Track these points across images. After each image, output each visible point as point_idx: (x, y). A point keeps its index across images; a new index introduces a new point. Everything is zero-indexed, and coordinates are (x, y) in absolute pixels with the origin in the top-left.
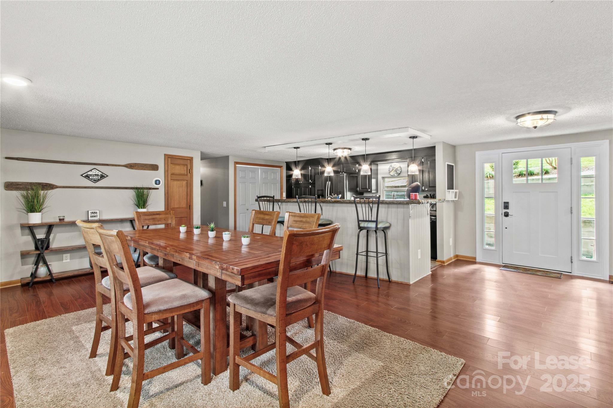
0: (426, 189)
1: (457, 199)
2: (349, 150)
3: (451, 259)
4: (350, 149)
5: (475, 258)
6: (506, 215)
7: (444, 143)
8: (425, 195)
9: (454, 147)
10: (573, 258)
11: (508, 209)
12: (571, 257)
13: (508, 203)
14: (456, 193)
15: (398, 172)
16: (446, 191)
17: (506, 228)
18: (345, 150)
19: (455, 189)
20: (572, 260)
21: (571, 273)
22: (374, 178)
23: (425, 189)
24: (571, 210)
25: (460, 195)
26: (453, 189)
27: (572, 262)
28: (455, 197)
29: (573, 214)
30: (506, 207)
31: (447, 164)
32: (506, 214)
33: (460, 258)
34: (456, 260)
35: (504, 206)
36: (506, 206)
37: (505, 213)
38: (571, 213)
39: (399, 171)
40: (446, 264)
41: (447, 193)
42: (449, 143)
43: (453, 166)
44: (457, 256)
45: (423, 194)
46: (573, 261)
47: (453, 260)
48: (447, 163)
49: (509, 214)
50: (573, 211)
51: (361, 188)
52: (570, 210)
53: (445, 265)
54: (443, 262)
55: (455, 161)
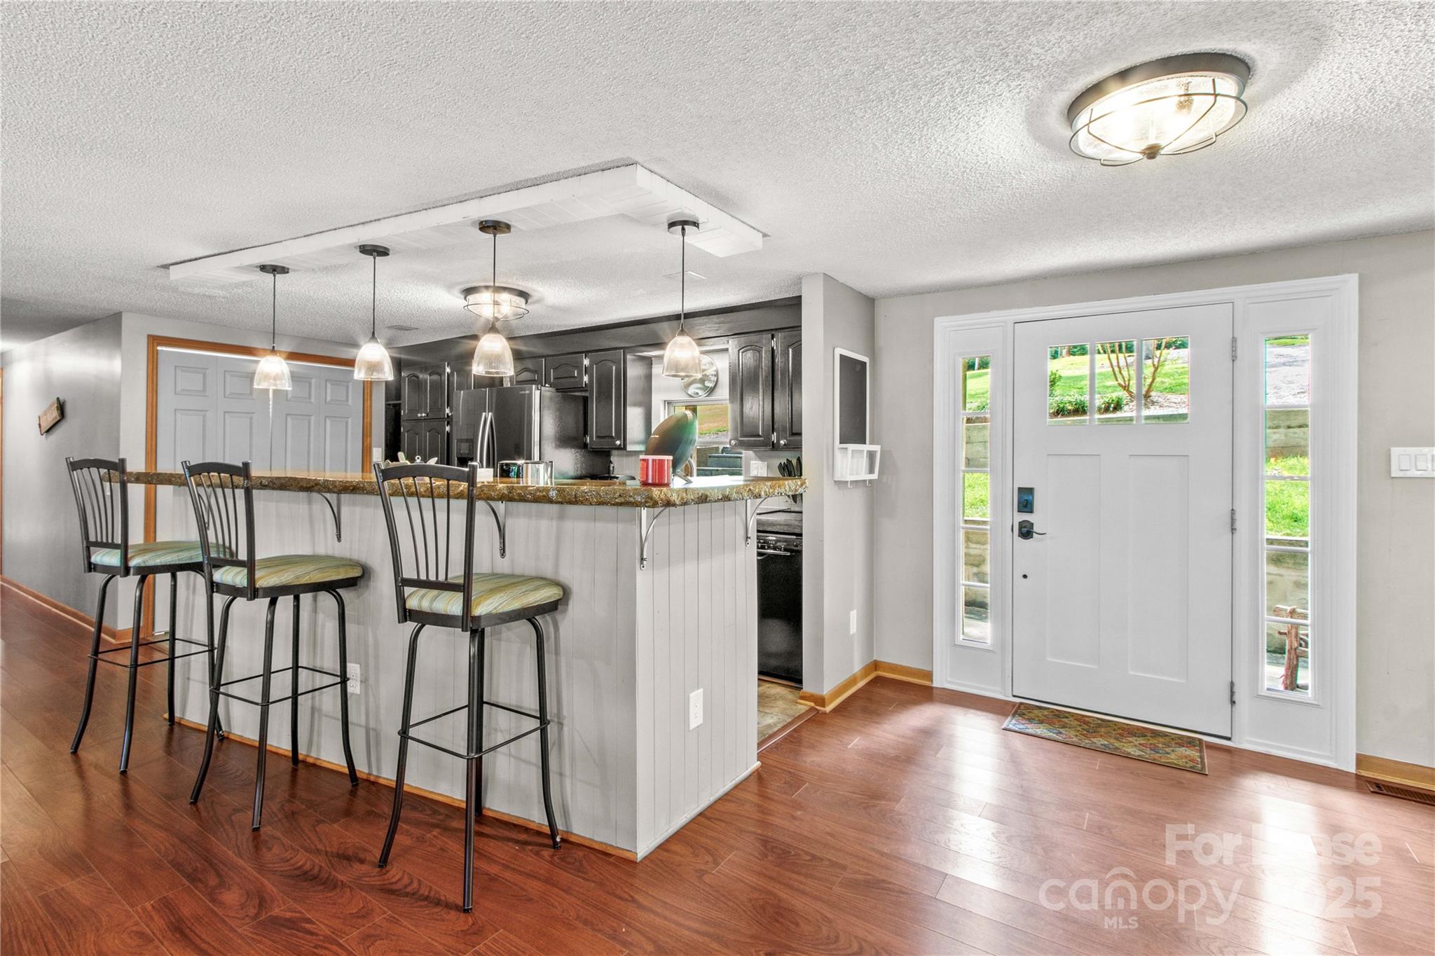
0: (782, 442)
1: (875, 476)
2: (521, 301)
3: (853, 681)
4: (523, 295)
5: (929, 675)
6: (1026, 532)
7: (827, 278)
8: (784, 461)
9: (869, 303)
10: (1236, 689)
11: (1031, 512)
12: (1232, 684)
13: (1030, 491)
14: (871, 455)
15: (707, 384)
16: (836, 451)
17: (1025, 576)
18: (505, 297)
19: (870, 444)
20: (1232, 693)
21: (1229, 739)
22: (635, 405)
23: (778, 441)
24: (1233, 521)
25: (884, 464)
26: (865, 443)
27: (1233, 702)
28: (871, 471)
29: (1237, 534)
30: (1026, 506)
31: (843, 358)
32: (1024, 530)
33: (884, 671)
34: (868, 684)
35: (1019, 503)
36: (1026, 500)
37: (1022, 525)
38: (1233, 530)
39: (710, 380)
40: (828, 709)
41: (838, 454)
42: (849, 283)
43: (864, 364)
44: (876, 665)
45: (779, 457)
46: (1236, 698)
47: (861, 684)
48: (839, 351)
49: (1035, 529)
50: (1238, 525)
51: (597, 437)
52: (1228, 520)
53: (825, 713)
54: (821, 701)
55: (872, 351)
